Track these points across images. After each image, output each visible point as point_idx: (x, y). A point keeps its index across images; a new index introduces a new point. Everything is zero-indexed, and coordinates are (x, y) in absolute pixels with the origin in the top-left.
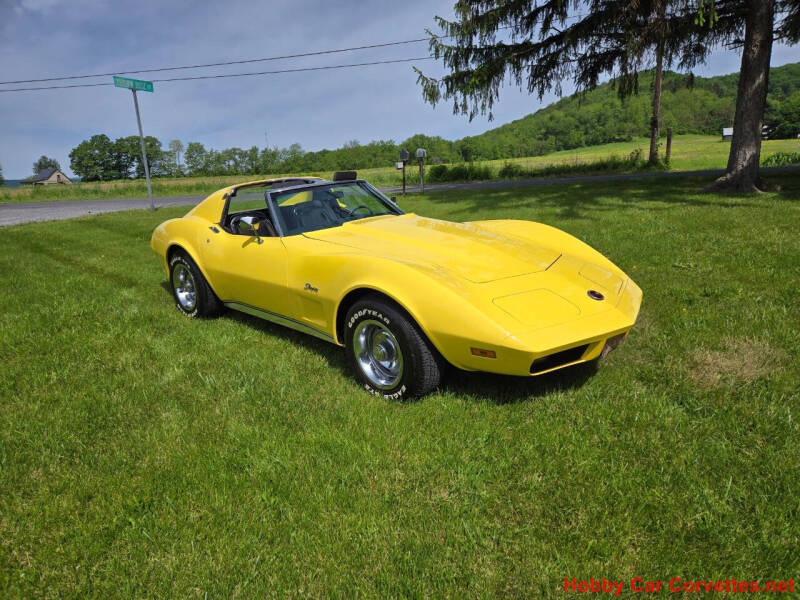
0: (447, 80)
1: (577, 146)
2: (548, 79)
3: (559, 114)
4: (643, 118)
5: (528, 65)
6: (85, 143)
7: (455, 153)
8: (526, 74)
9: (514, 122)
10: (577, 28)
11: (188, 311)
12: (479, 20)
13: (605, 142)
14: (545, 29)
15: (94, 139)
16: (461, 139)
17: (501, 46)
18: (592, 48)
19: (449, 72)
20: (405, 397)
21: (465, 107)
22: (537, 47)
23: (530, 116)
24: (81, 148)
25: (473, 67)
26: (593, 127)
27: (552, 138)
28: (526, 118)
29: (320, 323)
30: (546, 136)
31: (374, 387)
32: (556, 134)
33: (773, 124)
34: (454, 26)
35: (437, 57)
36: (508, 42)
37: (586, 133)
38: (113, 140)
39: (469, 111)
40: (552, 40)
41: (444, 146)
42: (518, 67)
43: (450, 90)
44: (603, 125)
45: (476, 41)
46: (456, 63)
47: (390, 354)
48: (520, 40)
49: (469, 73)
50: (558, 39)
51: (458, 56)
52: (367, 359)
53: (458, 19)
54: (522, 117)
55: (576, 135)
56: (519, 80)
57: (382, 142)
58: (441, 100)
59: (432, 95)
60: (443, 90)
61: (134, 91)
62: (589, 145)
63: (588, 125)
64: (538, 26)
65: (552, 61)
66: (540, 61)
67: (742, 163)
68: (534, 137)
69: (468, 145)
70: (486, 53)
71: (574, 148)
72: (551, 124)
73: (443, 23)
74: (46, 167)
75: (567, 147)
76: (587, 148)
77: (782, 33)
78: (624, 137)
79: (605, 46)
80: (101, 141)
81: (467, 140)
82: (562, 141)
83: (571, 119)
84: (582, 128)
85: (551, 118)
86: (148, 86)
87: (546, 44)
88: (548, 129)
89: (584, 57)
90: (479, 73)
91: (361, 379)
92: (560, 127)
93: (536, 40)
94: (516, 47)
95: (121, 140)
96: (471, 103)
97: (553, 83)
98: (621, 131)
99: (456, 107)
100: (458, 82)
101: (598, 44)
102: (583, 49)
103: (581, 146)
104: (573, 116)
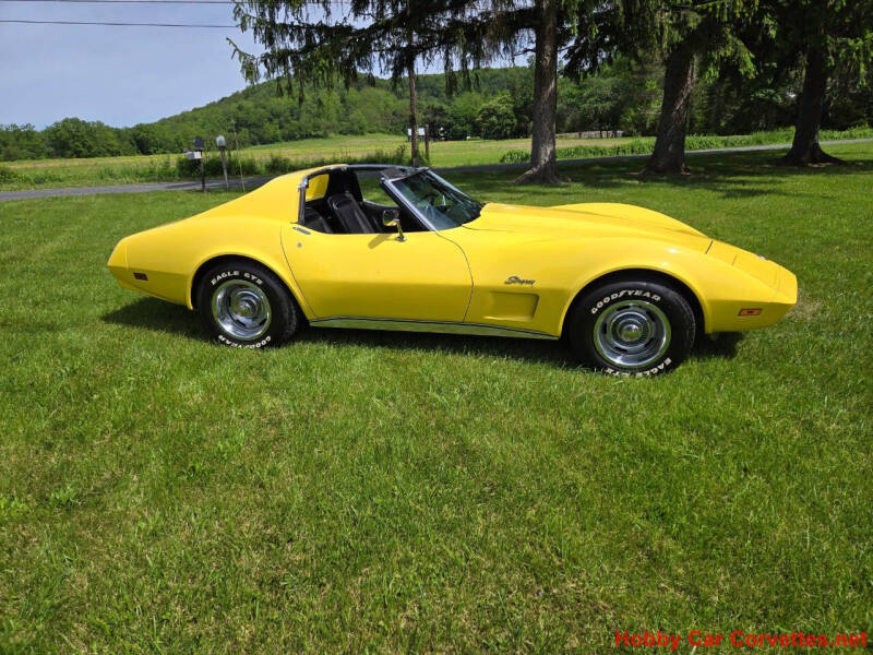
1: (274, 140)
3: (248, 104)
4: (335, 115)
7: (127, 143)
9: (195, 110)
13: (302, 137)
16: (131, 127)
23: (213, 104)
26: (288, 121)
27: (244, 130)
28: (208, 106)
30: (237, 128)
32: (248, 126)
33: (447, 127)
37: (281, 127)
41: (110, 134)
44: (298, 119)
54: (204, 105)
55: (271, 129)
57: (14, 126)
62: (286, 141)
63: (282, 119)
67: (544, 158)
68: (224, 128)
69: (142, 134)
71: (271, 142)
72: (241, 115)
75: (264, 141)
76: (284, 143)
78: (320, 133)
81: (140, 128)
82: (257, 134)
83: (263, 110)
84: (276, 121)
85: (240, 108)
88: (237, 119)
92: (253, 119)
98: (317, 127)
103: (278, 141)
104: (264, 108)
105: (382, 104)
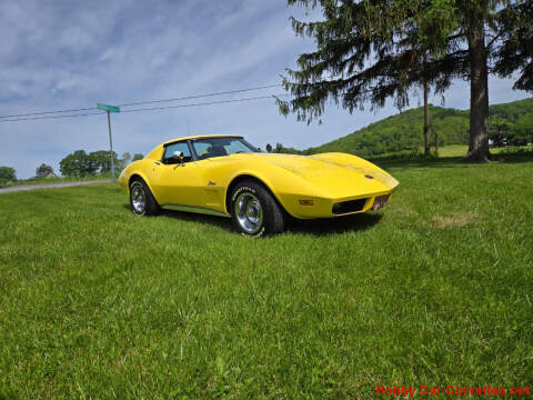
0: (293, 102)
2: (355, 102)
5: (342, 92)
6: (71, 155)
8: (340, 99)
10: (369, 70)
11: (139, 213)
12: (311, 69)
14: (350, 71)
15: (76, 152)
17: (325, 82)
18: (380, 83)
19: (294, 97)
20: (264, 235)
21: (304, 116)
22: (347, 81)
23: (351, 135)
24: (68, 158)
25: (309, 94)
26: (391, 141)
27: (365, 148)
29: (216, 205)
30: (361, 147)
31: (246, 233)
34: (297, 74)
35: (287, 89)
36: (329, 80)
38: (88, 153)
39: (307, 119)
40: (355, 77)
42: (335, 93)
43: (295, 108)
44: (398, 140)
45: (310, 81)
46: (299, 92)
47: (255, 214)
48: (336, 78)
49: (305, 98)
50: (358, 77)
51: (299, 89)
52: (242, 217)
53: (299, 69)
56: (337, 102)
58: (291, 114)
59: (285, 110)
60: (291, 108)
61: (108, 112)
63: (388, 140)
64: (346, 69)
65: (356, 91)
66: (349, 91)
70: (316, 87)
72: (365, 139)
73: (290, 72)
74: (44, 170)
77: (494, 71)
79: (388, 81)
80: (80, 154)
81: (310, 150)
84: (385, 142)
85: (364, 136)
86: (117, 109)
87: (351, 80)
88: (362, 142)
89: (376, 89)
90: (312, 96)
91: (239, 230)
92: (370, 141)
93: (345, 78)
94: (334, 82)
95: (92, 154)
96: (308, 114)
97: (358, 103)
99: (299, 117)
100: (300, 102)
101: (383, 80)
102: (375, 83)
105: (458, 126)
